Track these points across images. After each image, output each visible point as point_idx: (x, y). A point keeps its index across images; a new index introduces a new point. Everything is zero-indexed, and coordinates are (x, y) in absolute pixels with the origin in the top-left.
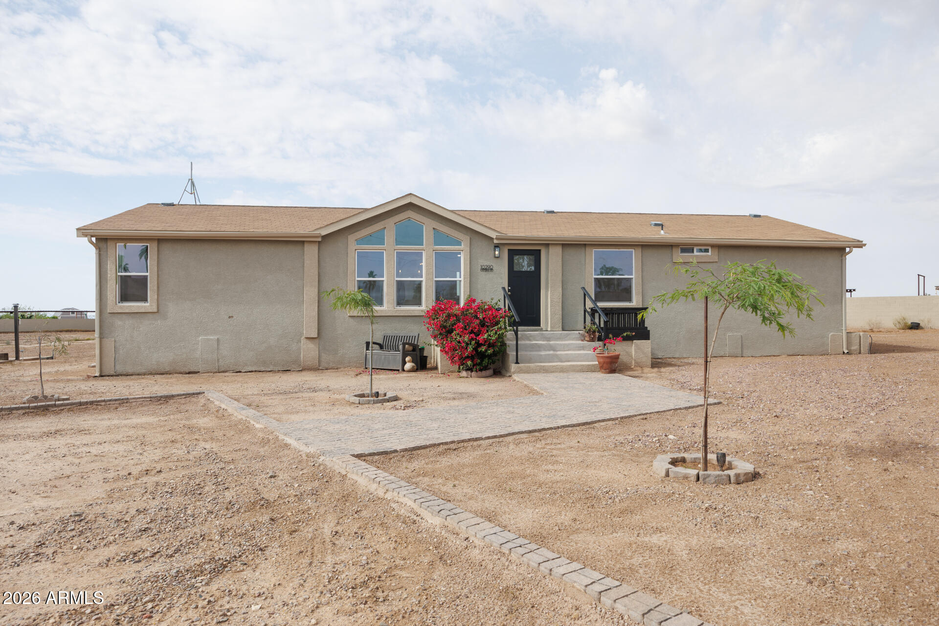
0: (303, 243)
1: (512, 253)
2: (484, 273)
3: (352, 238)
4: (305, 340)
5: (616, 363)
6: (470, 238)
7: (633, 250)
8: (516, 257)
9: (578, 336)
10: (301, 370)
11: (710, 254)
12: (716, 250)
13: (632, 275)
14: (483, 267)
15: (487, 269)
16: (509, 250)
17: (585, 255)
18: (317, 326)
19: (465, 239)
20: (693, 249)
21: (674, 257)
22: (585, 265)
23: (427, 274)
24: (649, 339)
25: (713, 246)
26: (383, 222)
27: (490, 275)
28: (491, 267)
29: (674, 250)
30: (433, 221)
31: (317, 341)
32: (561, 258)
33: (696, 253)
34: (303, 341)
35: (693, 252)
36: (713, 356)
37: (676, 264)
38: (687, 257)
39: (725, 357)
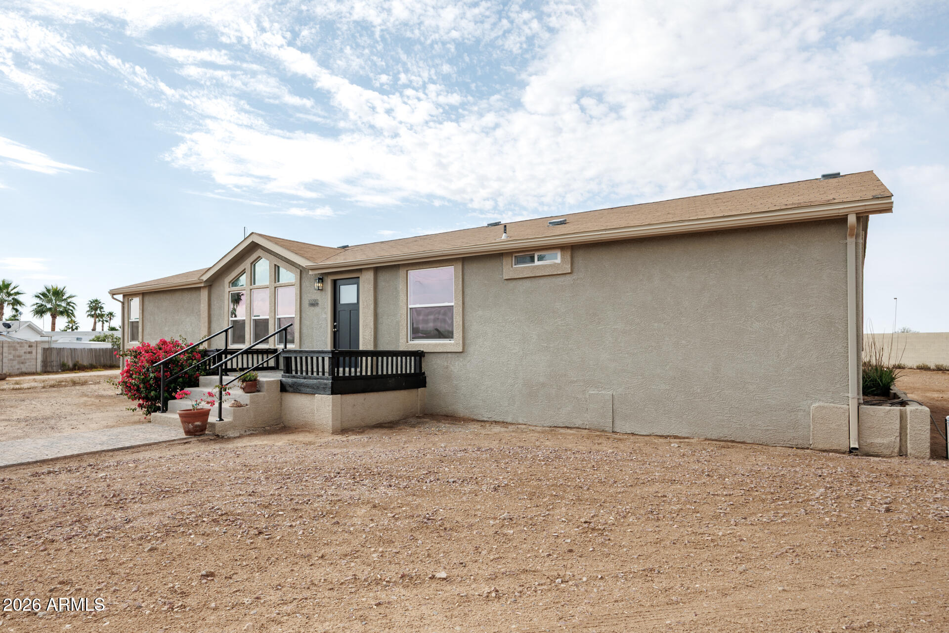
0: (200, 288)
1: (335, 285)
2: (312, 308)
6: (301, 271)
7: (453, 267)
8: (340, 288)
11: (558, 260)
12: (568, 255)
13: (452, 302)
14: (311, 303)
15: (314, 304)
16: (332, 281)
17: (399, 279)
19: (296, 272)
20: (533, 258)
21: (504, 271)
22: (399, 292)
23: (271, 312)
25: (563, 248)
27: (316, 309)
28: (317, 301)
29: (505, 260)
32: (373, 286)
33: (537, 263)
35: (533, 261)
36: (564, 426)
37: (509, 282)
38: (523, 268)
39: (583, 429)
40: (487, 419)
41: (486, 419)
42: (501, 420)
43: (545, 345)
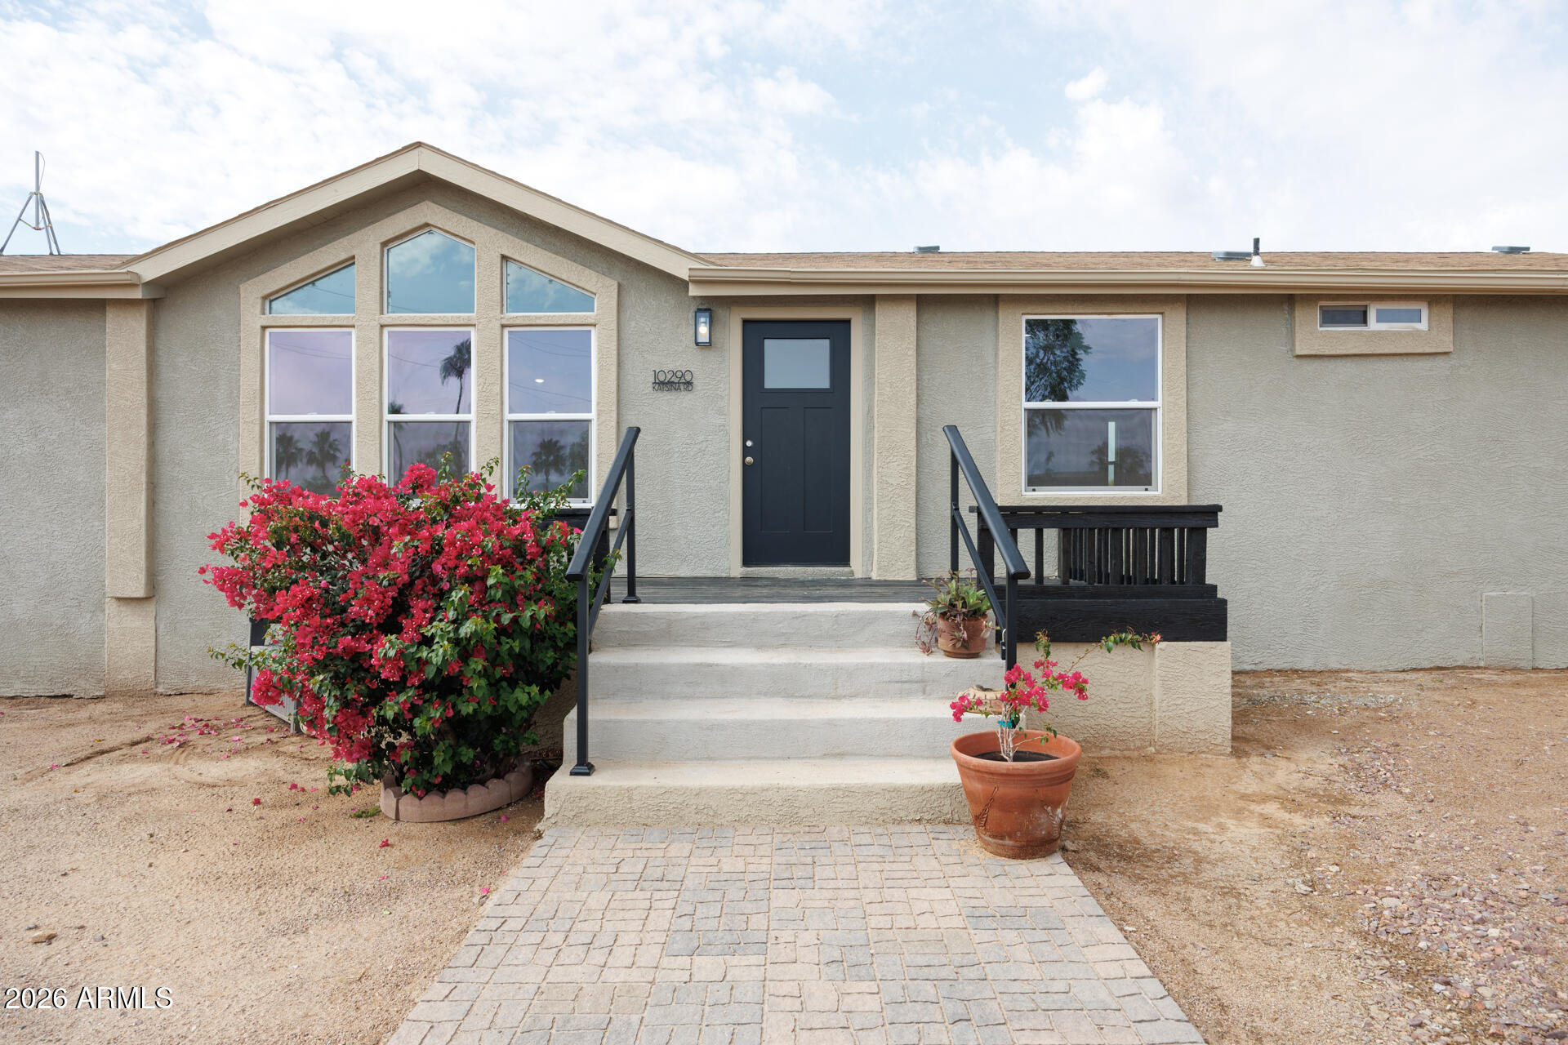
0: (100, 306)
1: (756, 334)
2: (666, 397)
3: (251, 291)
4: (114, 604)
5: (1056, 804)
6: (619, 285)
7: (1159, 317)
8: (770, 345)
9: (910, 627)
10: (103, 697)
11: (1423, 326)
12: (1447, 314)
13: (1153, 399)
14: (662, 378)
15: (673, 383)
16: (746, 322)
17: (997, 337)
18: (143, 563)
19: (603, 288)
20: (1365, 313)
21: (1298, 336)
22: (996, 368)
23: (484, 400)
24: (1224, 639)
25: (1435, 298)
26: (345, 241)
27: (682, 399)
28: (688, 378)
29: (1300, 314)
30: (500, 234)
31: (151, 607)
32: (913, 346)
33: (1373, 325)
34: (111, 607)
35: (1365, 322)
36: (1432, 666)
37: (1304, 361)
38: (1344, 336)
39: (1473, 668)
40: (1253, 667)
41: (1248, 667)
42: (1286, 666)
43: (1390, 499)
